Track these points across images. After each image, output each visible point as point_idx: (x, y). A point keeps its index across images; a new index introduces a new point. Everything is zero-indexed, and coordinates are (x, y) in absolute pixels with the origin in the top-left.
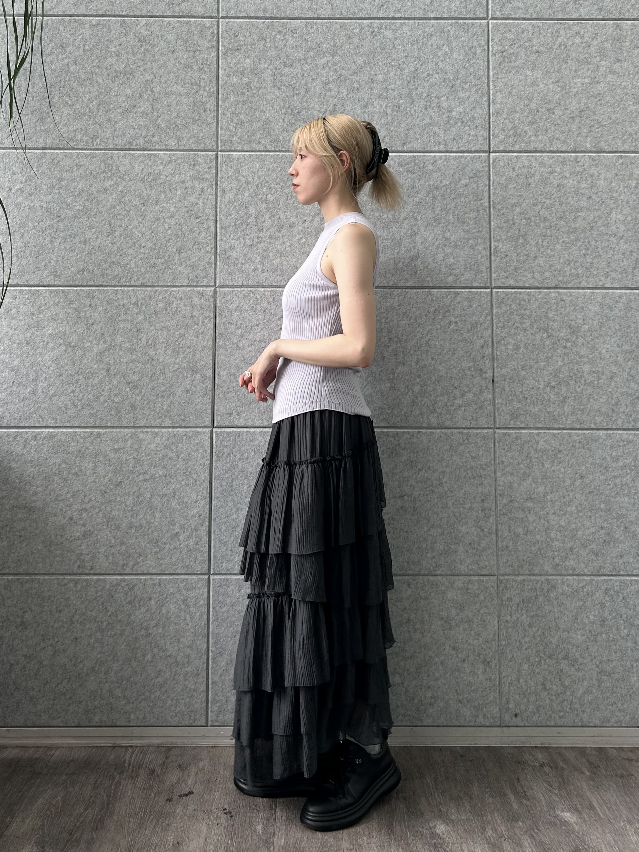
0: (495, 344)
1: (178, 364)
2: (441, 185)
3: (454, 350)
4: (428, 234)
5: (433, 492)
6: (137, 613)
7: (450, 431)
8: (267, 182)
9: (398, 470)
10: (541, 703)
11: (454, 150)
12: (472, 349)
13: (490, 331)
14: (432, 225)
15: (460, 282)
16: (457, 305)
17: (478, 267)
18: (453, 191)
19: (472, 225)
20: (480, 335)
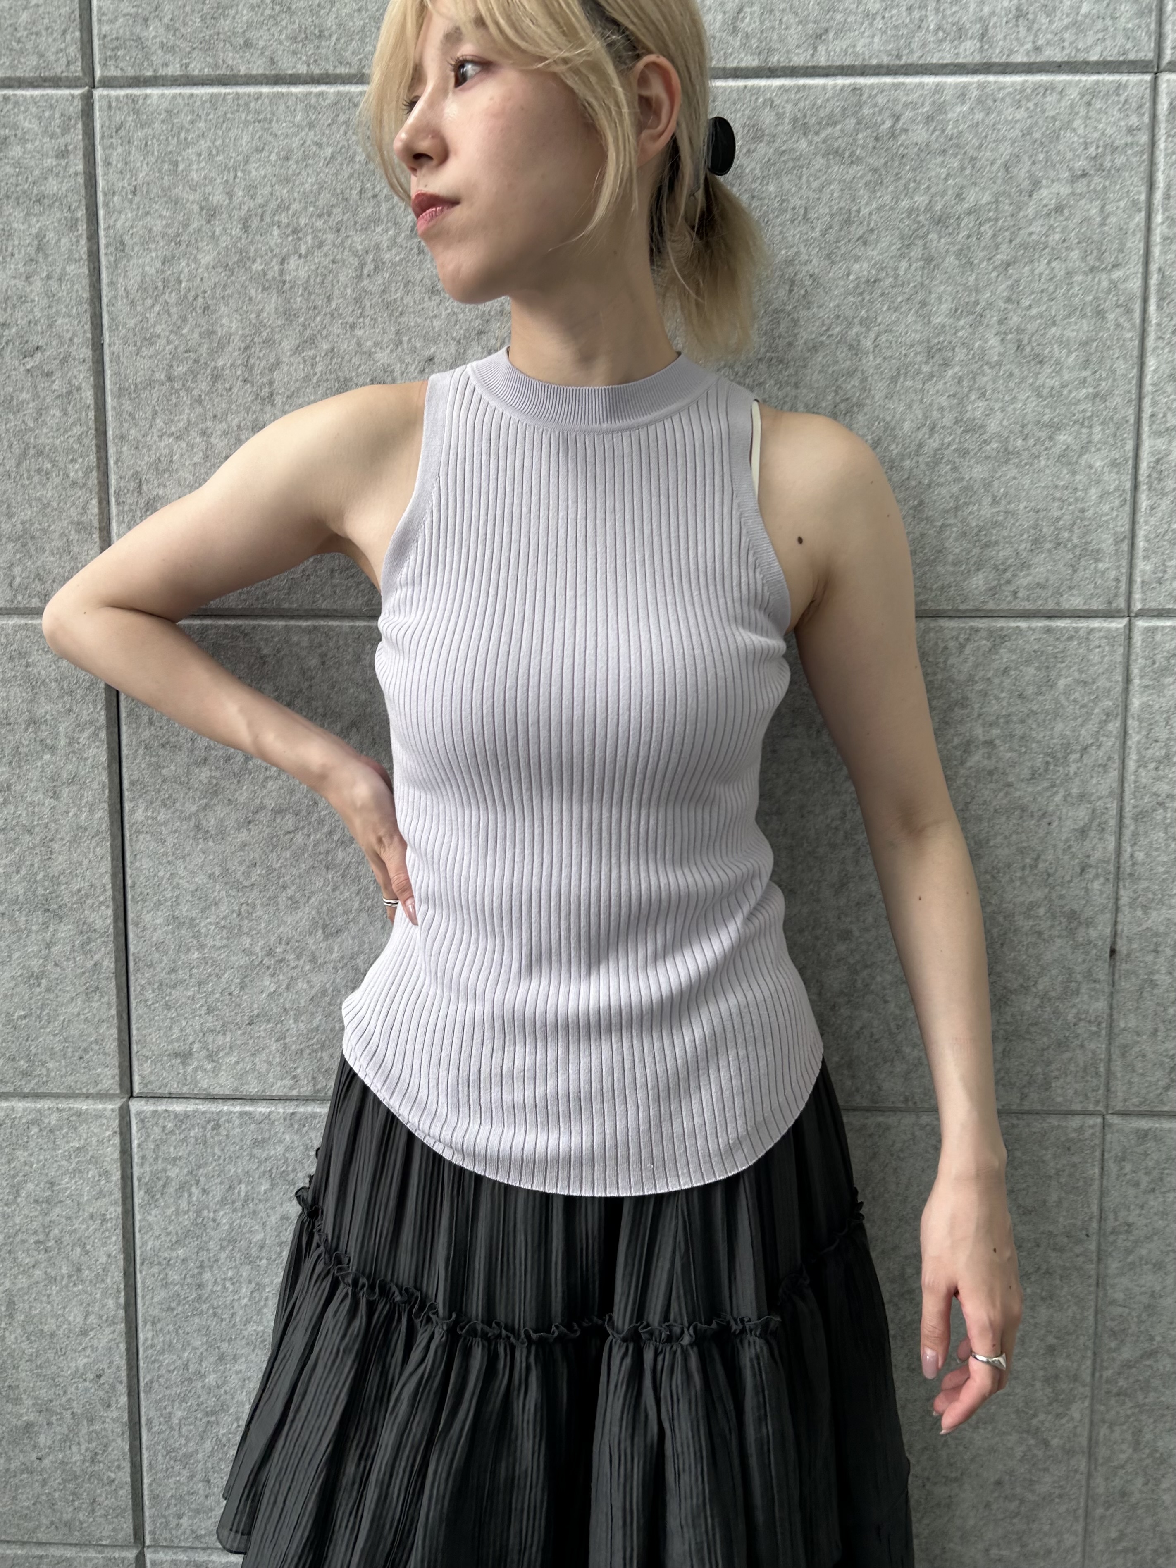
0: (1128, 823)
2: (960, 209)
4: (897, 406)
8: (282, 207)
11: (1019, 58)
12: (1042, 841)
13: (1114, 774)
14: (919, 372)
15: (1015, 593)
16: (996, 681)
17: (1084, 535)
18: (1007, 234)
19: (1071, 369)
20: (1075, 791)
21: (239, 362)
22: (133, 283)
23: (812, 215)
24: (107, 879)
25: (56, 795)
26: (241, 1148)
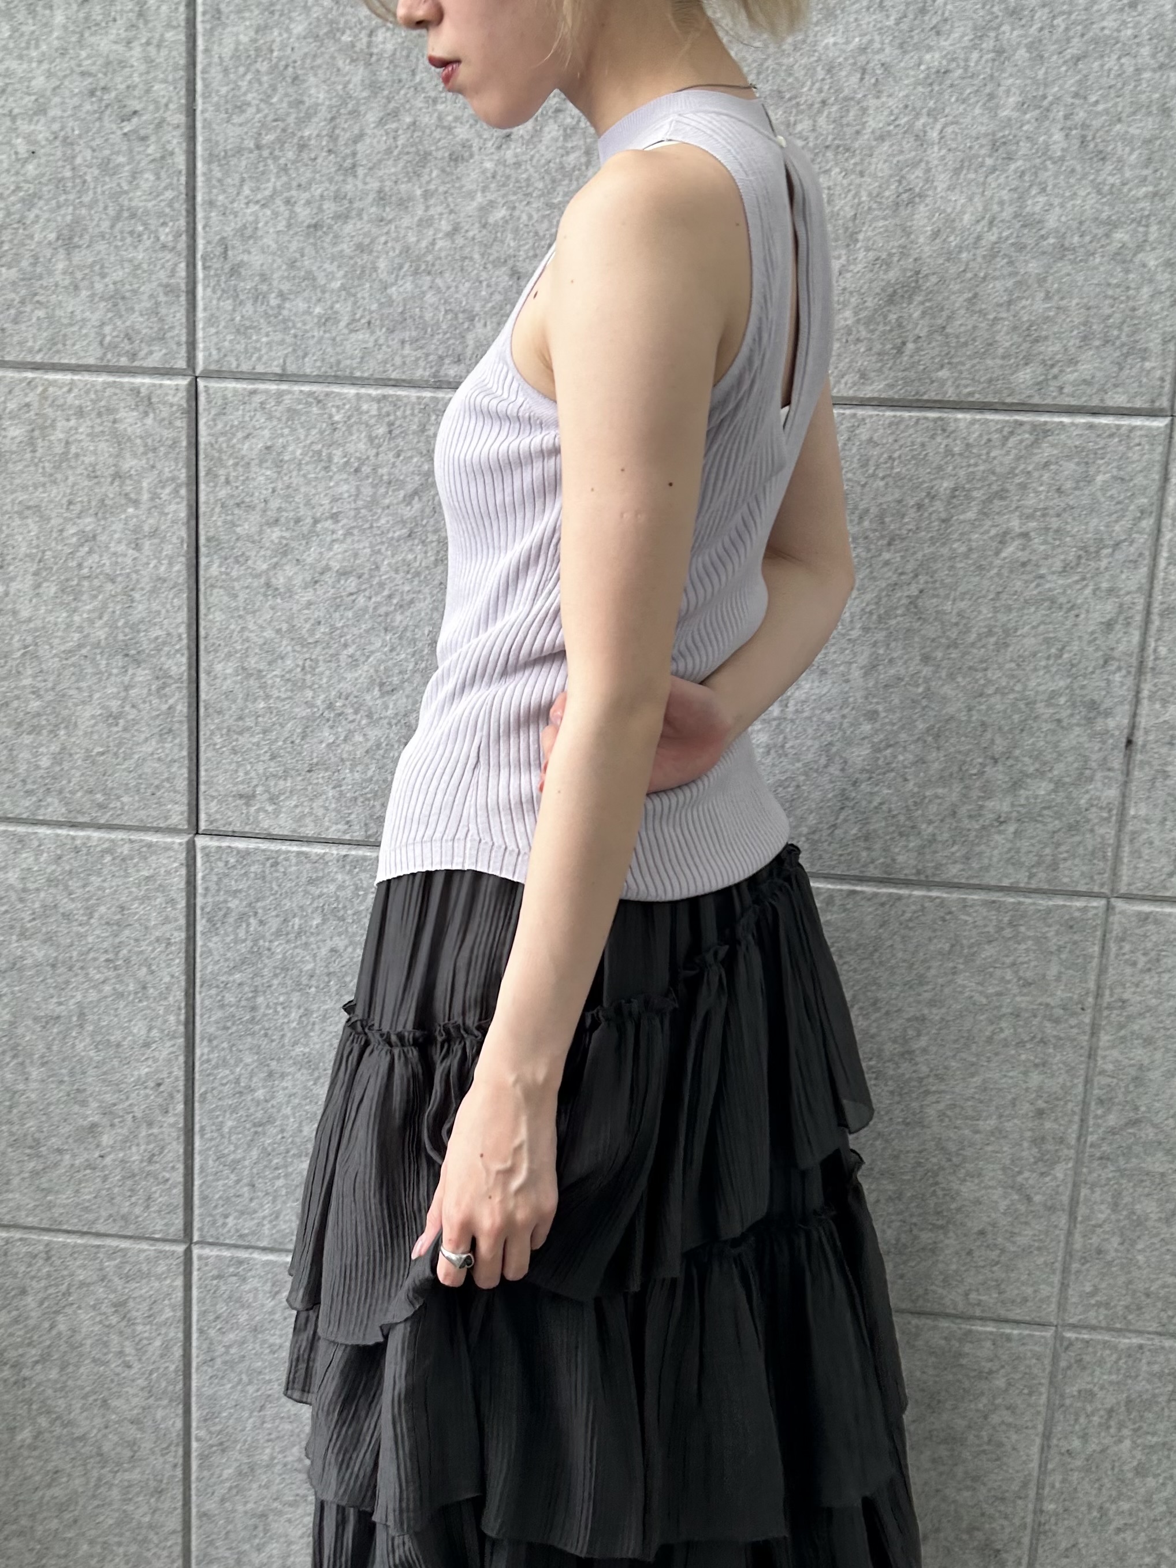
0: (1155, 618)
1: (80, 629)
4: (958, 199)
7: (956, 895)
12: (1069, 632)
13: (1144, 570)
14: (982, 165)
15: (1061, 388)
16: (1036, 474)
17: (1134, 333)
18: (1079, 28)
19: (1132, 167)
20: (1105, 585)
21: (324, 133)
22: (227, 51)
24: (183, 629)
25: (138, 547)
26: (297, 885)
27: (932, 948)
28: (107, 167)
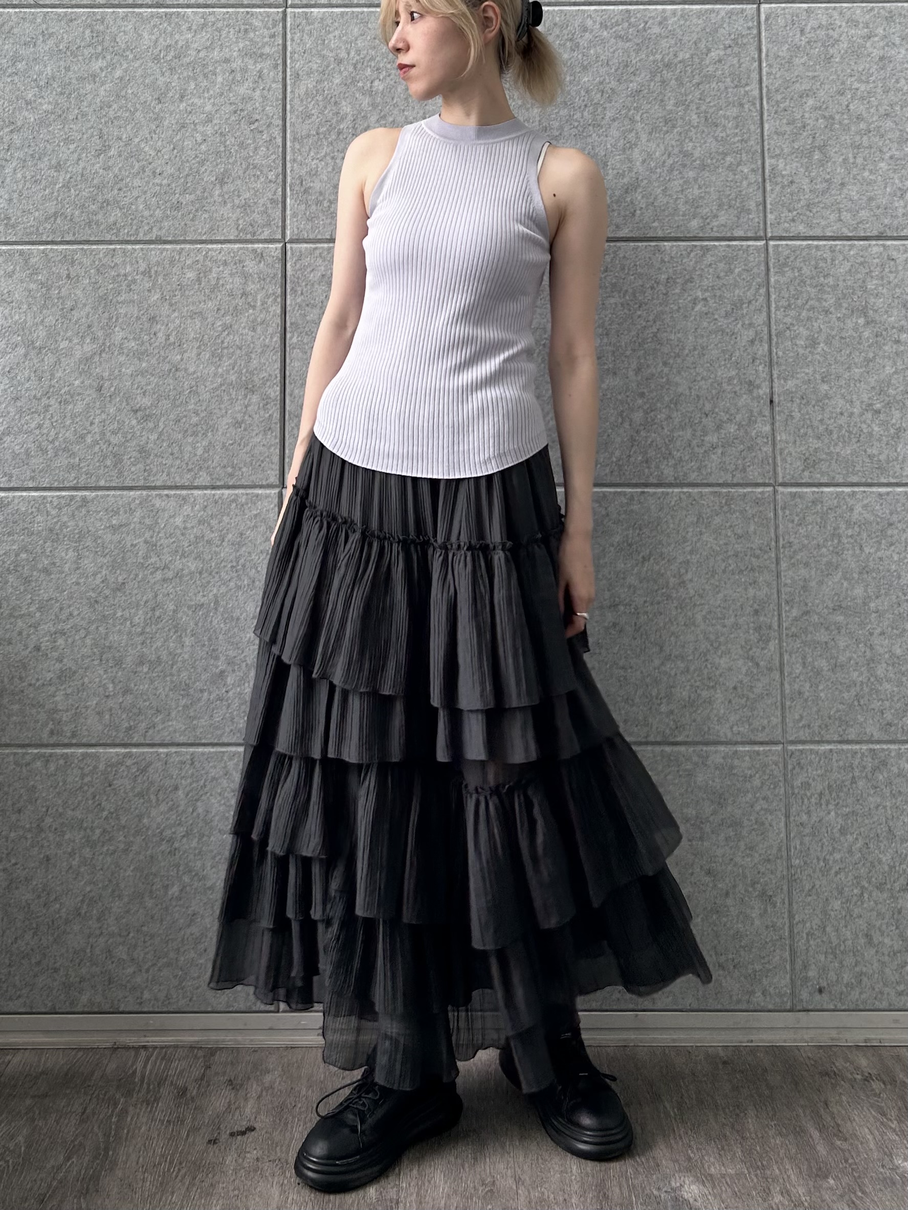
0: (774, 337)
1: (222, 376)
2: (676, 61)
3: (703, 348)
4: (652, 145)
5: (669, 597)
6: (154, 813)
7: (696, 490)
9: (606, 560)
10: (864, 969)
12: (734, 346)
13: (764, 314)
14: (661, 130)
15: (712, 229)
16: (706, 270)
17: (742, 202)
18: (698, 71)
19: (730, 129)
20: (747, 322)
23: (610, 63)
27: (687, 520)
28: (242, 145)
